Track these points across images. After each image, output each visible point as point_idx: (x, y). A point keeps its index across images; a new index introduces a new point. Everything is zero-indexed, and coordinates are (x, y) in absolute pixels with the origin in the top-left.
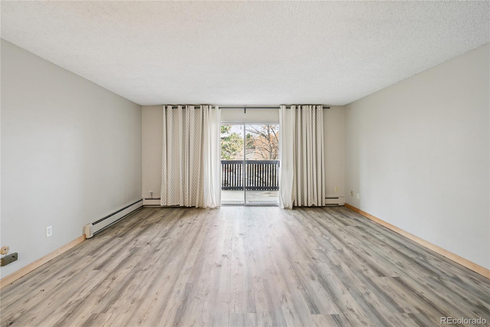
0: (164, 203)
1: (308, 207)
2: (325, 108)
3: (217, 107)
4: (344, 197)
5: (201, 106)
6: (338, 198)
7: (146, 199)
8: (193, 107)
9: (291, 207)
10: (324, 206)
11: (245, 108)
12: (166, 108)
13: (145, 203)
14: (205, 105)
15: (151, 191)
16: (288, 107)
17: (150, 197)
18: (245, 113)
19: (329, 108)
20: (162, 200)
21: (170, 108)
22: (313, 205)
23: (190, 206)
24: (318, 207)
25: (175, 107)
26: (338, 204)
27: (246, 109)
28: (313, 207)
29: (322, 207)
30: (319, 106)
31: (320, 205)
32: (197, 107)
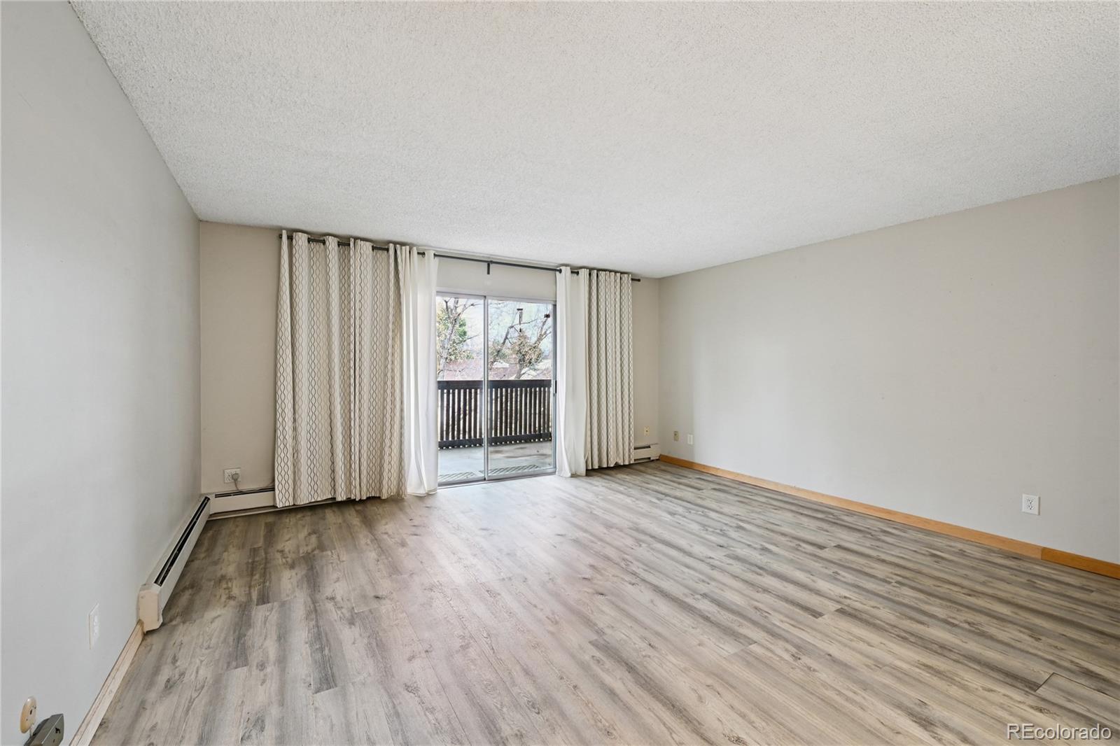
0: (287, 500)
1: (608, 468)
2: (635, 280)
3: (430, 254)
4: (656, 444)
5: (391, 246)
6: (649, 447)
7: (217, 496)
8: (369, 245)
9: (583, 471)
10: (633, 464)
11: (489, 263)
12: (290, 238)
13: (216, 506)
14: (403, 244)
15: (233, 471)
16: (575, 271)
17: (232, 488)
18: (488, 273)
19: (639, 280)
20: (281, 492)
21: (301, 240)
22: (616, 463)
24: (625, 466)
25: (317, 239)
26: (650, 458)
27: (491, 266)
28: (618, 467)
29: (629, 466)
30: (626, 275)
31: (627, 463)
32: (380, 247)
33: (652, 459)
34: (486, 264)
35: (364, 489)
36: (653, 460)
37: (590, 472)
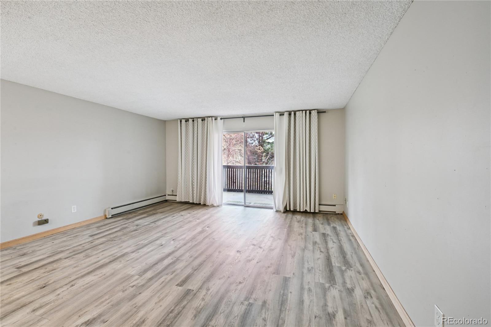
0: (180, 199)
1: (300, 212)
2: (320, 112)
3: (219, 118)
4: (343, 205)
5: (206, 119)
6: (335, 206)
7: (168, 195)
8: (201, 119)
10: (317, 213)
11: (244, 118)
12: (181, 121)
13: (168, 198)
14: (209, 117)
15: (172, 189)
16: (282, 114)
17: (171, 194)
18: (244, 122)
19: (324, 112)
20: (178, 196)
21: (183, 121)
22: (306, 210)
23: (198, 203)
24: (310, 213)
25: (187, 120)
26: (335, 212)
27: (245, 118)
28: (306, 212)
29: (314, 213)
30: (313, 111)
31: (312, 211)
32: (203, 119)
33: (337, 213)
34: (243, 119)
35: (198, 200)
36: (339, 214)
37: (286, 211)
